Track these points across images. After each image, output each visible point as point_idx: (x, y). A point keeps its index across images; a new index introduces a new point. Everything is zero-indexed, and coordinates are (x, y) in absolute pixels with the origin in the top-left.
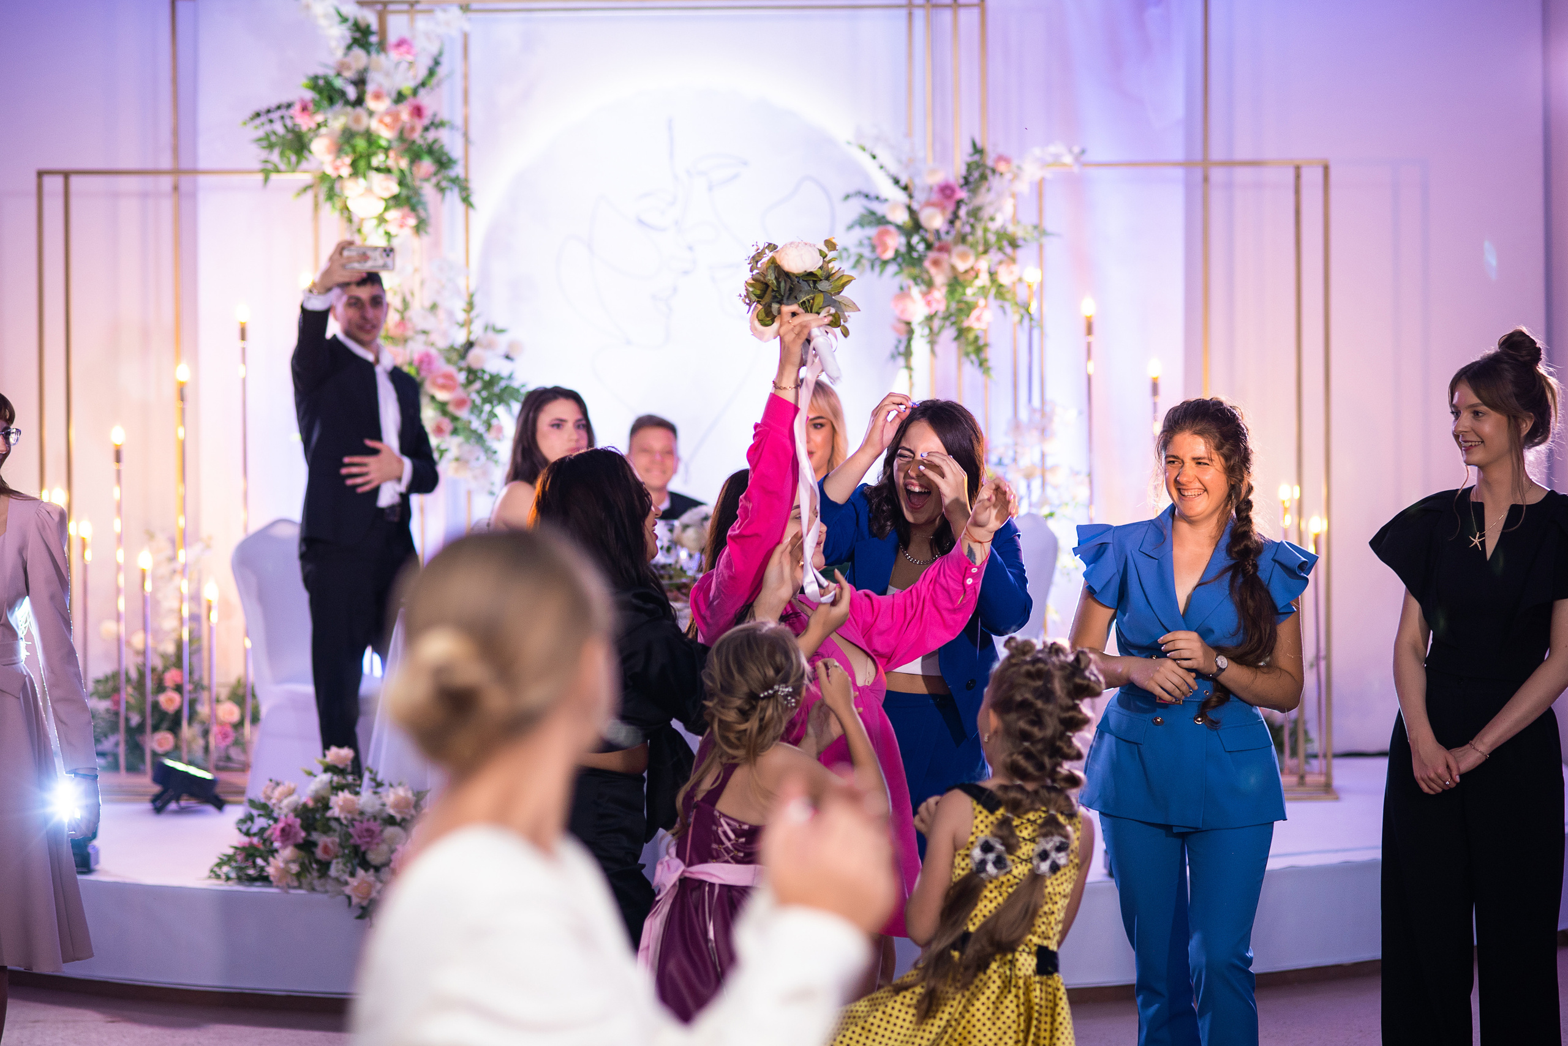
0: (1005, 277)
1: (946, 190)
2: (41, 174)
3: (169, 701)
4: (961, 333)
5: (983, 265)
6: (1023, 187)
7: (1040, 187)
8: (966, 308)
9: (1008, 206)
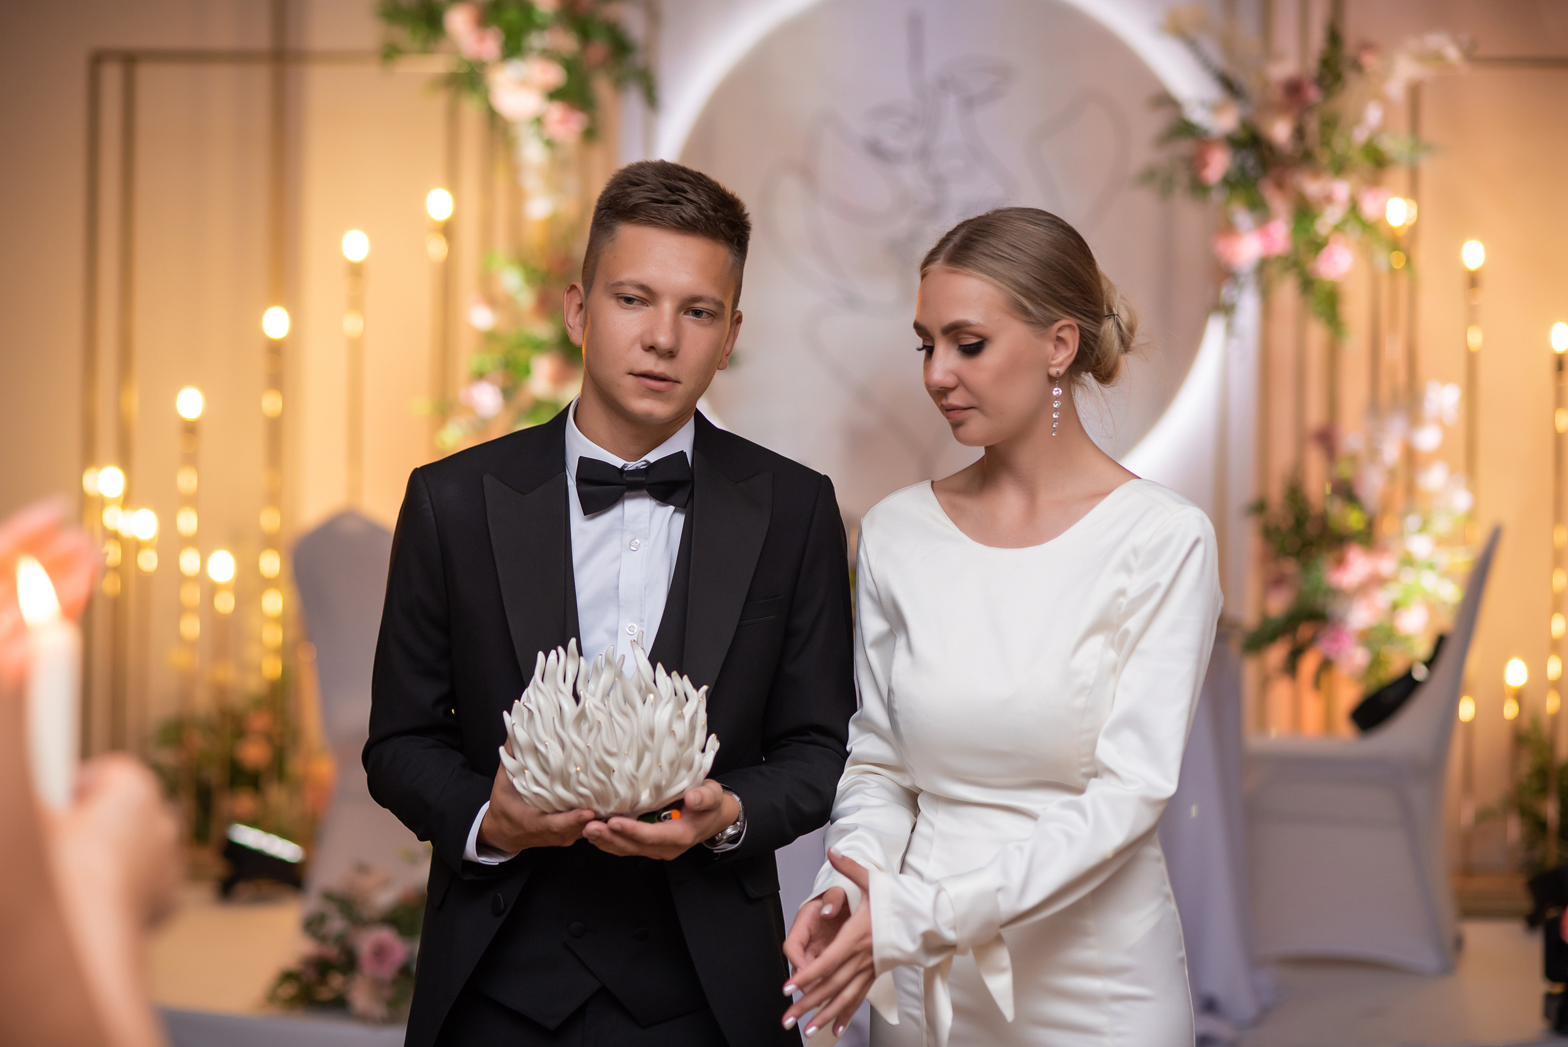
0: (1370, 207)
1: (1294, 89)
2: (97, 59)
3: (254, 753)
4: (1308, 284)
5: (1342, 189)
6: (1396, 88)
7: (1415, 92)
8: (1318, 246)
9: (1373, 115)
